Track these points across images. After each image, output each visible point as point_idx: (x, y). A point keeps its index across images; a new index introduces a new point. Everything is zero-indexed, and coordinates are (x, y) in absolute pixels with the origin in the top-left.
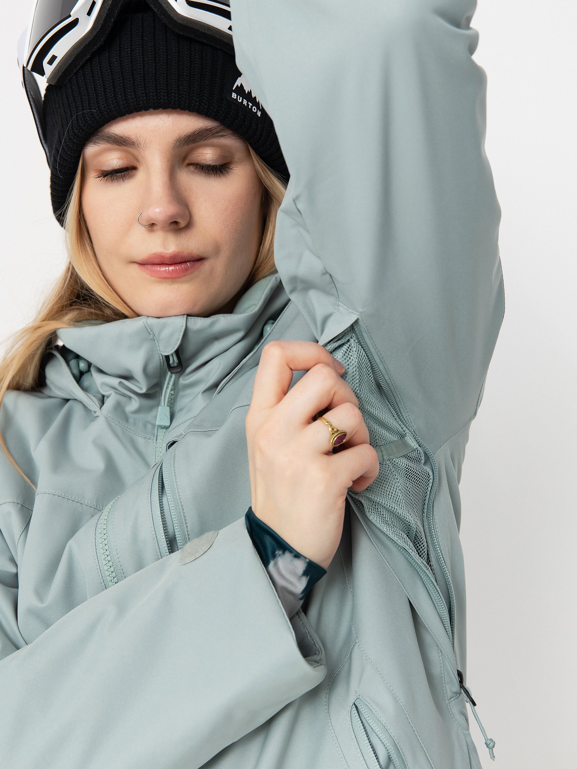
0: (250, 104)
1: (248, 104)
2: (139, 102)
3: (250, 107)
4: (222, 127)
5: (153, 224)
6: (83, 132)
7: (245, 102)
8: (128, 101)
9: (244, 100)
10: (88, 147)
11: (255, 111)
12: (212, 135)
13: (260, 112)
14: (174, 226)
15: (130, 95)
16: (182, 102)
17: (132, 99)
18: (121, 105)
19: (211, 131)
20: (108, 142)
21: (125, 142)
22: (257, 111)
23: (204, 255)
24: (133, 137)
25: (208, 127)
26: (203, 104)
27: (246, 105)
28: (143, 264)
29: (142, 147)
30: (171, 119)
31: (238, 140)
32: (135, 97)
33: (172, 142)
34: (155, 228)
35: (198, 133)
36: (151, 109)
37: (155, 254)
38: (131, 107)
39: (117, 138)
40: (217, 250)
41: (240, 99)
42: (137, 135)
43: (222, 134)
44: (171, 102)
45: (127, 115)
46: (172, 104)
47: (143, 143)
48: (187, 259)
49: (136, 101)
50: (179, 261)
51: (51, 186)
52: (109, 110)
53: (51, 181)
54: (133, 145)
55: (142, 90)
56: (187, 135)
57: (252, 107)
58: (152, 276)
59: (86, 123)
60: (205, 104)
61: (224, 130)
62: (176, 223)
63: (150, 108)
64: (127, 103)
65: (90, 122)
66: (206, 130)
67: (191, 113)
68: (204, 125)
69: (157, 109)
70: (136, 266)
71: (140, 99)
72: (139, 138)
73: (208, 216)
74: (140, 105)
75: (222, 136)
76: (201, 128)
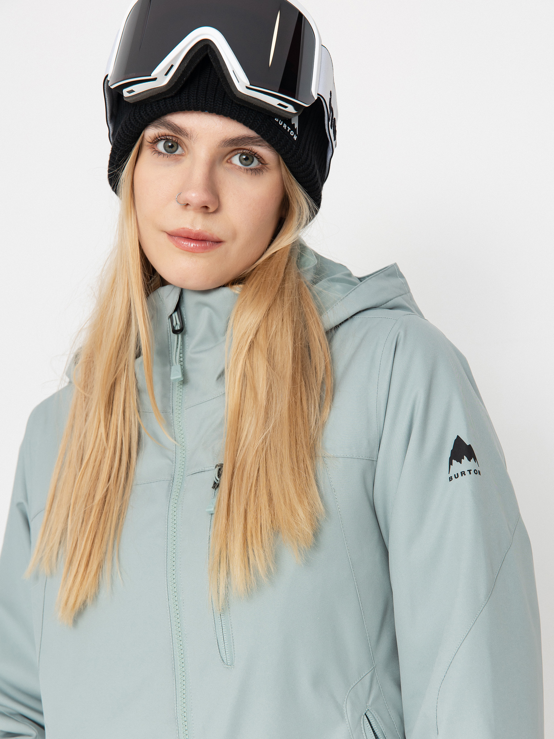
0: (289, 129)
1: (287, 128)
2: (199, 103)
3: (288, 131)
4: (261, 138)
5: (187, 204)
6: (148, 116)
7: (285, 126)
8: (190, 101)
9: (285, 124)
10: (149, 129)
11: (292, 135)
12: (252, 143)
13: (296, 137)
14: (204, 210)
15: (193, 96)
16: (233, 113)
17: (194, 99)
18: (183, 102)
19: (252, 139)
20: (167, 128)
21: (180, 132)
22: (294, 135)
23: (223, 239)
24: (188, 130)
25: (250, 136)
26: (249, 119)
27: (285, 128)
28: (171, 235)
29: (194, 139)
30: (222, 123)
31: (272, 153)
32: (196, 99)
33: (219, 141)
34: (188, 207)
35: (241, 139)
36: (207, 111)
37: (184, 228)
38: (191, 105)
39: (175, 128)
40: (234, 236)
41: (281, 123)
42: (192, 129)
43: (260, 144)
44: (224, 111)
45: (186, 111)
46: (225, 112)
47: (195, 136)
48: (207, 238)
49: (197, 102)
50: (201, 239)
51: (111, 154)
52: (172, 104)
53: (111, 151)
54: (186, 136)
55: (203, 95)
56: (232, 138)
57: (290, 131)
58: (177, 247)
59: (152, 109)
60: (251, 119)
61: (262, 141)
62: (206, 207)
63: (205, 110)
64: (188, 101)
65: (155, 110)
66: (248, 138)
67: (239, 123)
68: (248, 133)
69: (211, 113)
70: (166, 235)
71: (200, 102)
72: (193, 132)
73: (233, 208)
74: (199, 106)
75: (260, 145)
76: (245, 135)
